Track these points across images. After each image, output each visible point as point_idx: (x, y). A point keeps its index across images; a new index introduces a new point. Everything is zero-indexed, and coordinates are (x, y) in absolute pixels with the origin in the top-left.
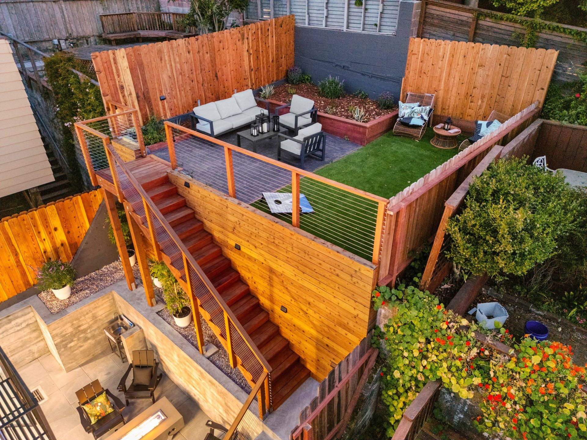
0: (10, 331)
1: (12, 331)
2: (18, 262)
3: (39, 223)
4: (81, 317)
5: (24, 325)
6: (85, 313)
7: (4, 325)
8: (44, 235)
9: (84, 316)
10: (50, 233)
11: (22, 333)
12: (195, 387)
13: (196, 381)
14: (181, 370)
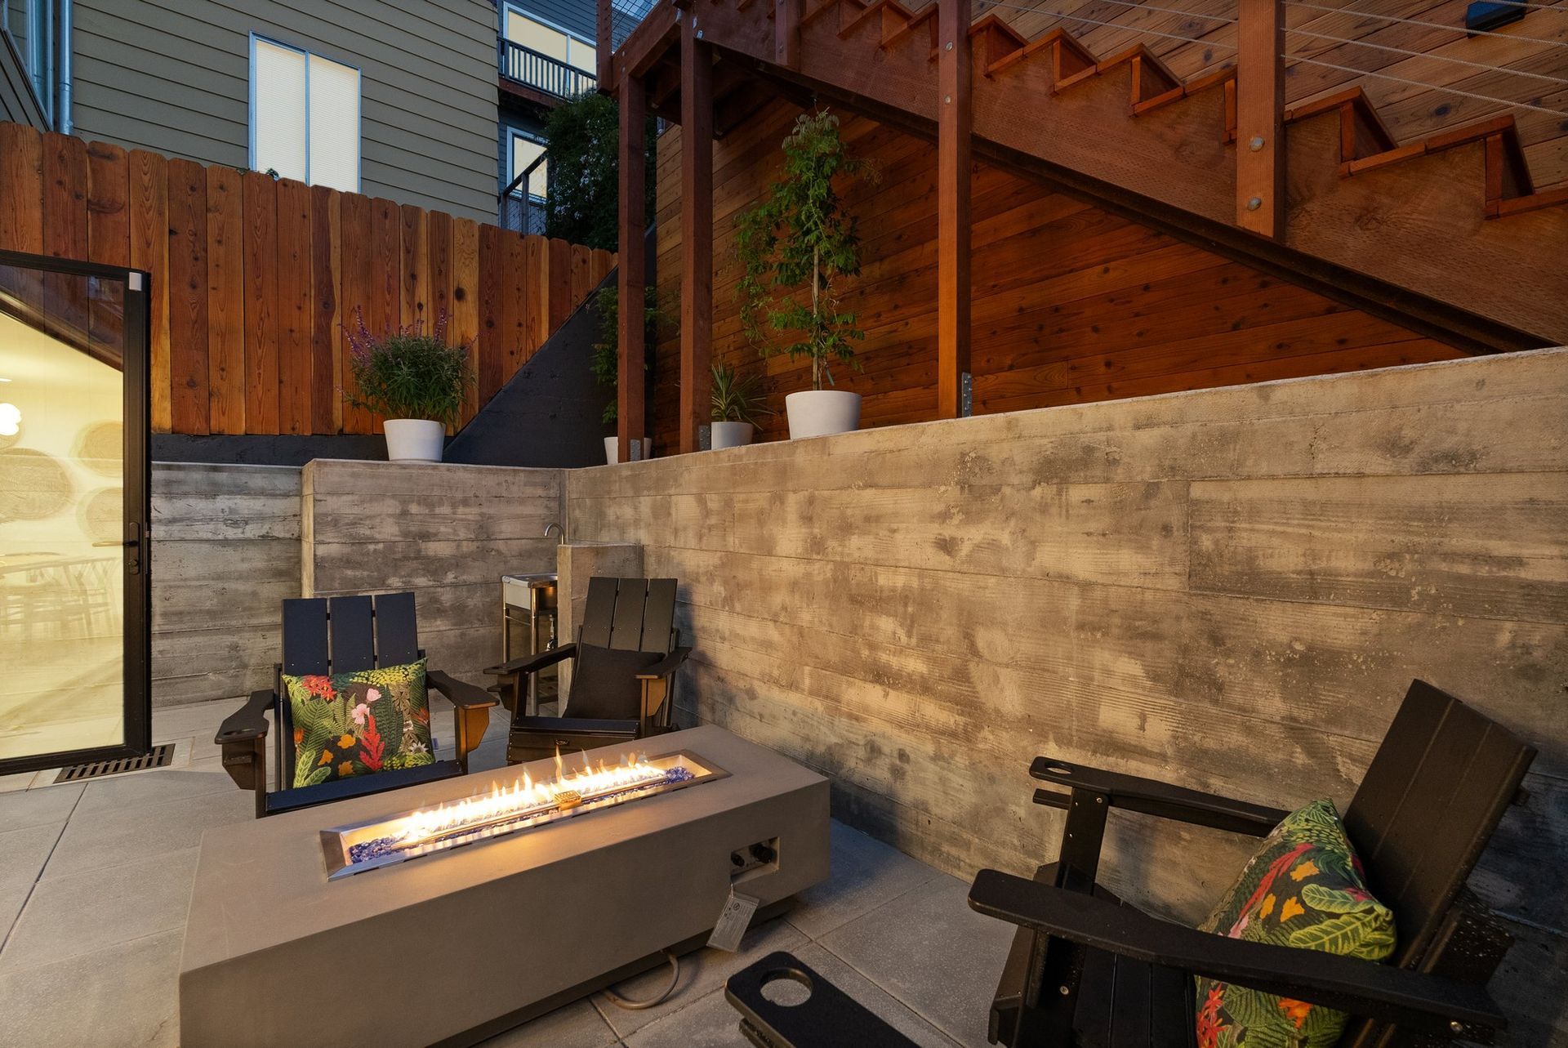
0: (198, 526)
1: (204, 531)
2: (324, 330)
3: (423, 249)
4: (441, 503)
5: (252, 531)
6: (459, 495)
7: (186, 494)
8: (423, 293)
9: (454, 506)
10: (442, 296)
11: (234, 559)
12: (888, 666)
13: (905, 599)
14: (805, 617)
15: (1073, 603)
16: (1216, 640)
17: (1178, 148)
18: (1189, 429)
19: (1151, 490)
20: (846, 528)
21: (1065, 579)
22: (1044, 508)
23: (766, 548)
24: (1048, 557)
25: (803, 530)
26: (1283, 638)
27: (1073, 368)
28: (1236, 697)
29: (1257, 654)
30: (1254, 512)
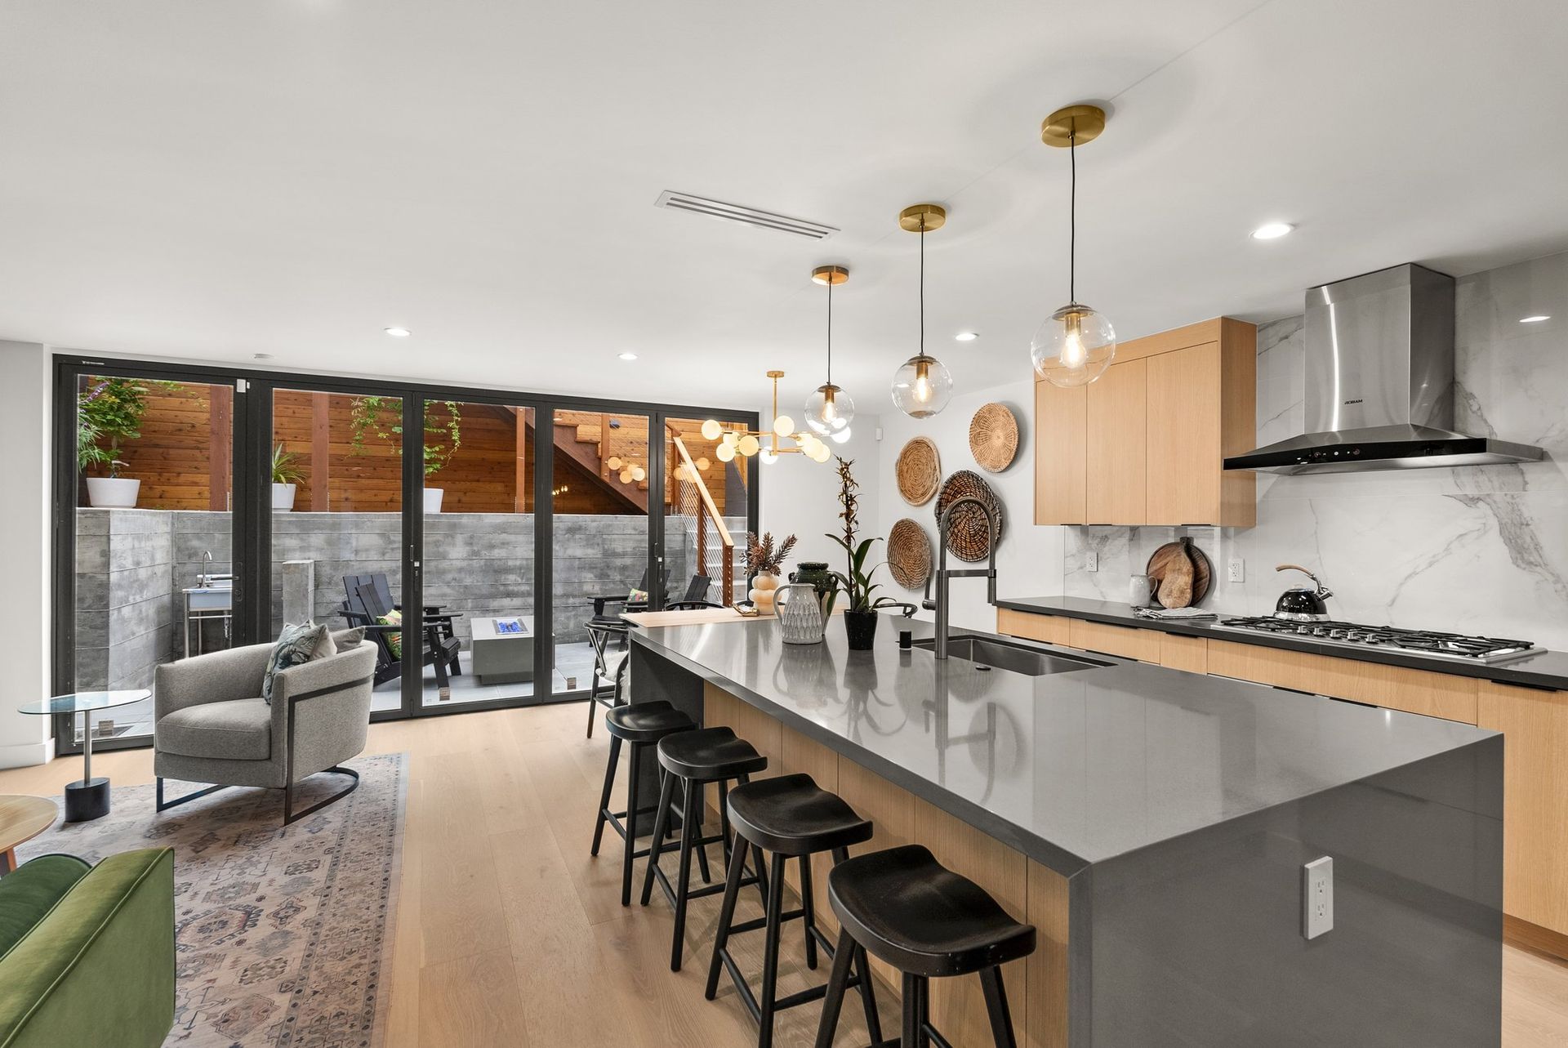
12: (513, 590)
13: (520, 569)
14: (468, 581)
15: (577, 563)
16: (608, 567)
17: (586, 453)
18: (602, 523)
19: (595, 536)
20: (492, 547)
21: (575, 558)
22: (568, 540)
23: (444, 557)
24: (570, 552)
25: (468, 548)
26: (619, 564)
27: (506, 486)
28: (611, 577)
29: (615, 568)
30: (615, 540)
